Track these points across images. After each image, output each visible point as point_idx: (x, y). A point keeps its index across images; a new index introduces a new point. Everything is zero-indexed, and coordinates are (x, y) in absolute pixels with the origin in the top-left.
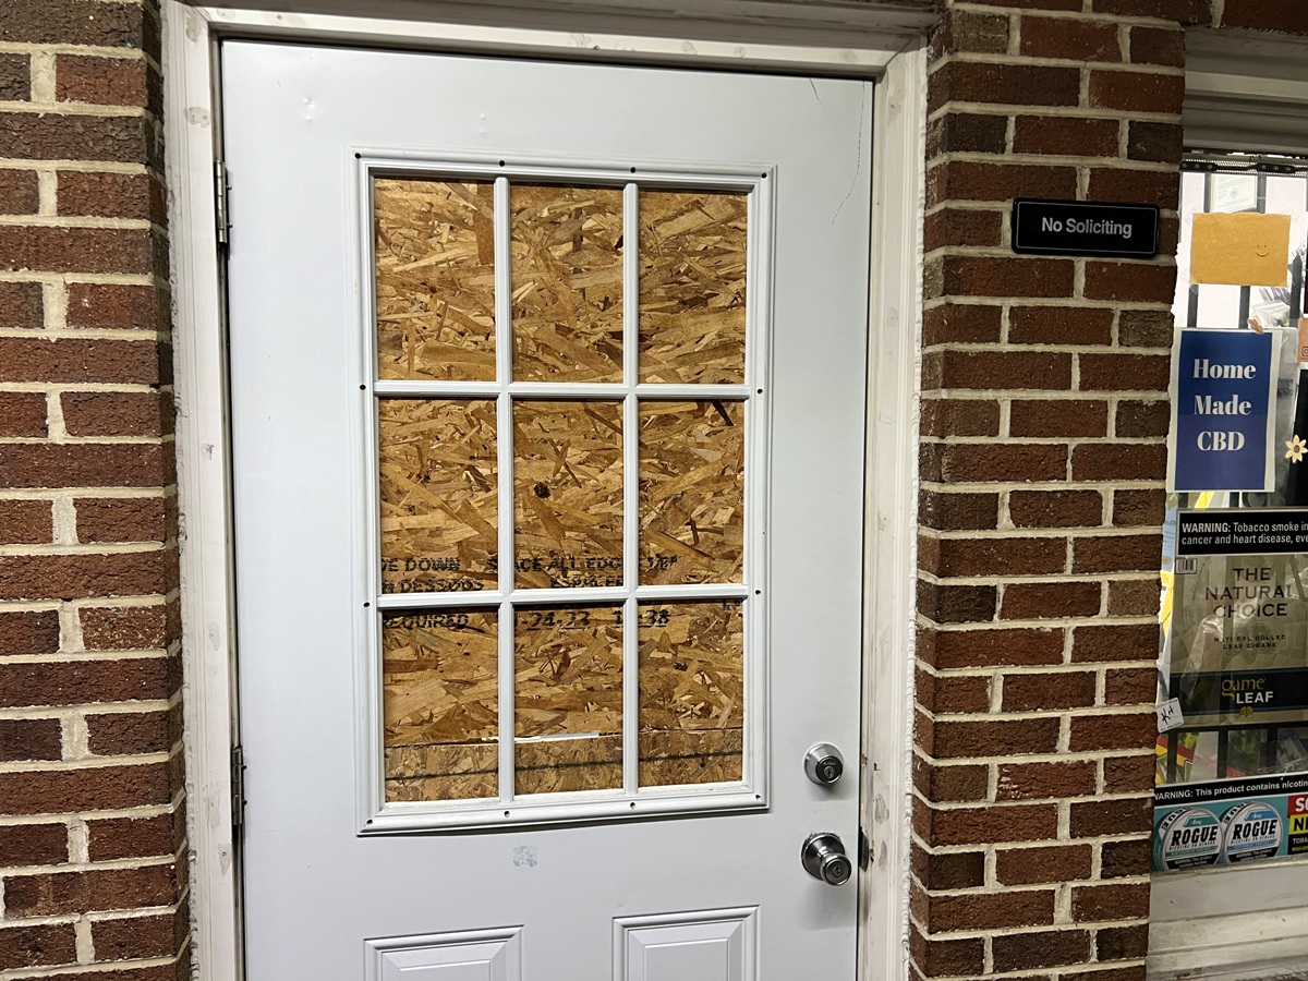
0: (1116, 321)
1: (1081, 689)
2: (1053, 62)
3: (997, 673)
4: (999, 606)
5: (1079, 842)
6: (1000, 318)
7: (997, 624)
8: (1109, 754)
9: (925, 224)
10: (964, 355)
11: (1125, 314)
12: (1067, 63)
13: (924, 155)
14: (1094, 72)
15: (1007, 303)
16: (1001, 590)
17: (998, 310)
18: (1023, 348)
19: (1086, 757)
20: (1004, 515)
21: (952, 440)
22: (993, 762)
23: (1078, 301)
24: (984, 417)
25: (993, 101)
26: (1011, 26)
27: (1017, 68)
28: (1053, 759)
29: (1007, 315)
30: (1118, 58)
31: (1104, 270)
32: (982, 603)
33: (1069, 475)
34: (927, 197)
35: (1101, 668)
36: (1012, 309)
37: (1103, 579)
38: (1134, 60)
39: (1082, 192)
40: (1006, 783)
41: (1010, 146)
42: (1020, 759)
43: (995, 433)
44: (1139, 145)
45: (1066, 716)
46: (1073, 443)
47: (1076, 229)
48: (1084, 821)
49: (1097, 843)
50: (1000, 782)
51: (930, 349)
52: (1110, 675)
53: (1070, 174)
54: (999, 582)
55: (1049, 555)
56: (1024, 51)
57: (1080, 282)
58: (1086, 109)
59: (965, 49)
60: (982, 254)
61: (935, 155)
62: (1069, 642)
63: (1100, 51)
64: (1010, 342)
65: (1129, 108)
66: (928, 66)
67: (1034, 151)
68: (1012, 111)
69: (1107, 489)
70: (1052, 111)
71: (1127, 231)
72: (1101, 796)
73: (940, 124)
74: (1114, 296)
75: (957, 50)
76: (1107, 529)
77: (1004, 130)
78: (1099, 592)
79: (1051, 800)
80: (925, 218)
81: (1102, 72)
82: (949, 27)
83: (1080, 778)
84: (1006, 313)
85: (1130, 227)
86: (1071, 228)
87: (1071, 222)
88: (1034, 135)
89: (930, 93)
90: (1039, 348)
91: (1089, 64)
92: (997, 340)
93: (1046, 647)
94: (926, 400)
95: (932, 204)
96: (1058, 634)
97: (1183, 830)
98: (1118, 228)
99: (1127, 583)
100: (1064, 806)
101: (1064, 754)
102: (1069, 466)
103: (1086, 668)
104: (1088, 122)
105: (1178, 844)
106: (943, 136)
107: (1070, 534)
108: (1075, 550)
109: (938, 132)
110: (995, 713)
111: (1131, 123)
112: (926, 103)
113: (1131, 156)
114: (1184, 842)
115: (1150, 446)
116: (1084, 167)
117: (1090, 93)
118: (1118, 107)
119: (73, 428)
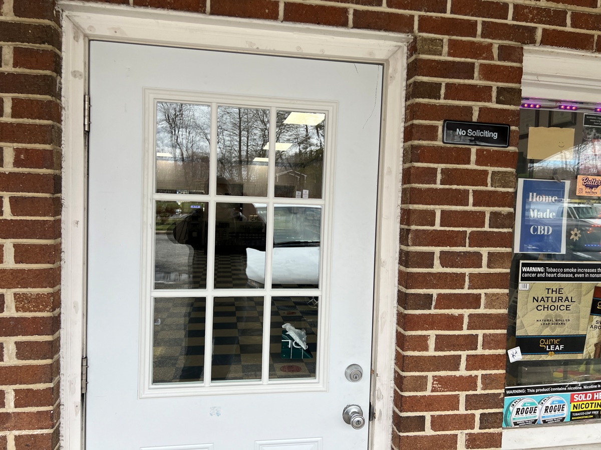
0: (490, 176)
1: (471, 342)
2: (463, 60)
3: (432, 334)
4: (434, 303)
5: (469, 412)
6: (437, 174)
7: (433, 311)
8: (484, 372)
9: (404, 130)
10: (420, 190)
11: (494, 173)
12: (469, 60)
13: (404, 99)
14: (481, 65)
15: (440, 166)
16: (435, 297)
17: (436, 169)
18: (447, 187)
19: (473, 373)
20: (437, 262)
21: (413, 227)
22: (430, 375)
23: (472, 166)
24: (428, 218)
25: (435, 77)
26: (444, 44)
27: (446, 62)
28: (457, 374)
29: (440, 172)
30: (492, 58)
31: (485, 153)
32: (426, 301)
33: (467, 244)
34: (405, 118)
35: (480, 333)
36: (442, 169)
37: (482, 292)
38: (499, 60)
39: (475, 118)
40: (436, 384)
41: (442, 96)
42: (443, 373)
43: (433, 225)
44: (501, 98)
45: (464, 354)
46: (469, 230)
47: (472, 134)
48: (472, 402)
49: (478, 413)
50: (433, 384)
51: (405, 186)
52: (485, 336)
53: (469, 110)
54: (435, 292)
55: (457, 281)
56: (450, 54)
57: (473, 157)
58: (477, 81)
59: (423, 53)
60: (428, 144)
61: (409, 99)
62: (466, 321)
63: (484, 55)
64: (441, 184)
65: (497, 81)
66: (407, 59)
67: (454, 99)
68: (444, 81)
69: (485, 251)
70: (462, 81)
71: (495, 136)
72: (479, 391)
73: (412, 86)
74: (489, 164)
75: (419, 54)
76: (484, 269)
77: (440, 89)
78: (480, 298)
79: (457, 393)
80: (405, 127)
81: (485, 65)
82: (416, 43)
83: (470, 383)
84: (439, 171)
85: (497, 134)
86: (470, 134)
87: (470, 131)
88: (453, 92)
89: (408, 72)
90: (454, 187)
91: (479, 61)
92: (435, 183)
93: (456, 322)
94: (403, 209)
95: (408, 122)
96: (461, 317)
97: (521, 408)
98: (491, 134)
99: (493, 295)
100: (463, 395)
101: (462, 372)
102: (467, 241)
103: (474, 332)
104: (478, 87)
105: (519, 414)
106: (412, 91)
107: (467, 271)
108: (470, 279)
109: (411, 90)
110: (431, 352)
111: (498, 88)
112: (406, 76)
113: (498, 102)
114: (521, 414)
115: (505, 232)
116: (476, 106)
117: (479, 74)
118: (492, 81)
119: (14, 212)
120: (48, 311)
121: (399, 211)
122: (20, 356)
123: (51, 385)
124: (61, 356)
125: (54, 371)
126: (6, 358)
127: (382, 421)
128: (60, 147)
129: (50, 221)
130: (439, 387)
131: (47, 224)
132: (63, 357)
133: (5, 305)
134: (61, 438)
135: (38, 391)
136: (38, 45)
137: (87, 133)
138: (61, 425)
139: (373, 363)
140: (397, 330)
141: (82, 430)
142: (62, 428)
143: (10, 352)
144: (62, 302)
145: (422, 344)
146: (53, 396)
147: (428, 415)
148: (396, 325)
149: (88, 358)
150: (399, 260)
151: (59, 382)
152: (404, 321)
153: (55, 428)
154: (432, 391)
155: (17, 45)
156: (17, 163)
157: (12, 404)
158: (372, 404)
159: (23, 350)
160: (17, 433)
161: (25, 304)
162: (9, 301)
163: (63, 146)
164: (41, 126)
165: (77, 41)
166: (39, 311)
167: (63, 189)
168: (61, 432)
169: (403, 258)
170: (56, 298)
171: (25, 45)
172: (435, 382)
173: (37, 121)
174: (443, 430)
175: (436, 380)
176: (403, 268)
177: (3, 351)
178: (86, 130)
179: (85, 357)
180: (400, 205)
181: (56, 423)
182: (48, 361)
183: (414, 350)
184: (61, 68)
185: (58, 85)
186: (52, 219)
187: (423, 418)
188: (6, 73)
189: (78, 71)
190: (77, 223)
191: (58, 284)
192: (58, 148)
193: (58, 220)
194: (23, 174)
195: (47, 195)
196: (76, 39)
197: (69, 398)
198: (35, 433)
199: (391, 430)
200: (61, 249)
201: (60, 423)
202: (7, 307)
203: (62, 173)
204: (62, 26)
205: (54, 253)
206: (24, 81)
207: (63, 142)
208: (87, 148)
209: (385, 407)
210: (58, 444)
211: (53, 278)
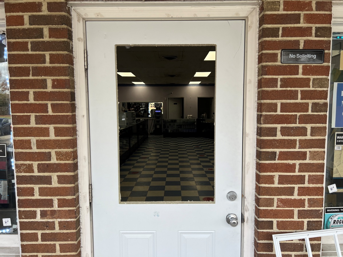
0: (311, 81)
1: (301, 180)
2: (293, 12)
3: (277, 175)
4: (277, 157)
5: (300, 220)
6: (278, 81)
7: (277, 162)
8: (309, 197)
9: (258, 57)
10: (267, 91)
11: (314, 79)
12: (297, 12)
13: (258, 39)
14: (305, 14)
15: (279, 77)
16: (278, 153)
17: (277, 79)
18: (284, 89)
19: (303, 197)
20: (279, 133)
21: (264, 113)
22: (276, 198)
23: (300, 76)
24: (273, 108)
25: (276, 24)
26: (281, 4)
27: (282, 15)
28: (292, 197)
29: (280, 80)
30: (312, 10)
31: (308, 67)
32: (273, 156)
33: (298, 122)
34: (259, 50)
35: (307, 174)
36: (281, 79)
37: (308, 150)
38: (316, 10)
39: (301, 47)
41: (280, 35)
42: (283, 197)
43: (276, 111)
44: (318, 33)
45: (296, 186)
46: (298, 114)
47: (299, 57)
48: (301, 214)
49: (306, 221)
50: (277, 203)
51: (259, 90)
52: (309, 176)
53: (298, 42)
54: (278, 151)
55: (292, 144)
56: (284, 10)
57: (301, 71)
58: (302, 24)
59: (268, 11)
60: (272, 64)
61: (260, 39)
62: (297, 167)
63: (306, 9)
64: (280, 87)
65: (315, 23)
66: (259, 15)
67: (287, 36)
68: (281, 26)
69: (309, 126)
70: (292, 25)
71: (315, 57)
72: (306, 208)
73: (261, 31)
74: (311, 74)
75: (265, 11)
76: (309, 137)
77: (279, 31)
78: (306, 154)
79: (292, 208)
80: (258, 56)
81: (307, 14)
82: (263, 5)
83: (301, 203)
85: (315, 55)
86: (298, 57)
87: (298, 55)
88: (287, 32)
89: (259, 23)
90: (289, 89)
91: (303, 12)
92: (277, 87)
93: (291, 168)
94: (258, 103)
95: (260, 52)
96: (294, 165)
97: (337, 220)
98: (312, 56)
99: (315, 152)
100: (296, 210)
101: (296, 196)
102: (298, 120)
103: (302, 174)
104: (303, 28)
105: (335, 223)
106: (262, 34)
107: (298, 138)
108: (299, 143)
110: (276, 185)
111: (316, 27)
112: (259, 25)
113: (316, 36)
114: (337, 223)
115: (322, 115)
116: (302, 40)
117: (304, 20)
118: (312, 23)
119: (53, 111)
120: (71, 160)
121: (256, 104)
122: (59, 182)
123: (74, 197)
124: (79, 183)
125: (76, 190)
126: (53, 183)
127: (248, 223)
128: (73, 77)
129: (70, 115)
130: (281, 205)
131: (69, 116)
132: (80, 184)
133: (51, 157)
134: (81, 224)
135: (68, 200)
136: (60, 26)
137: (86, 70)
138: (81, 217)
139: (243, 191)
140: (256, 173)
141: (91, 221)
142: (81, 219)
143: (55, 180)
144: (78, 156)
145: (270, 180)
146: (76, 202)
147: (275, 221)
148: (255, 170)
149: (92, 185)
150: (257, 133)
151: (78, 196)
152: (260, 167)
153: (77, 218)
154: (277, 207)
155: (50, 26)
156: (54, 87)
157: (57, 206)
158: (243, 214)
159: (61, 180)
160: (59, 220)
161: (60, 157)
162: (53, 155)
163: (75, 77)
164: (63, 67)
165: (79, 22)
166: (67, 160)
167: (76, 99)
168: (81, 221)
169: (259, 131)
170: (75, 154)
171: (54, 26)
172: (279, 202)
173: (62, 65)
174: (284, 229)
175: (279, 201)
176: (259, 137)
177: (52, 180)
178: (86, 68)
179: (90, 184)
180: (257, 101)
181: (78, 216)
182: (72, 185)
183: (265, 184)
184: (72, 37)
185: (71, 46)
186: (71, 114)
187: (272, 222)
188: (46, 41)
189: (81, 38)
190: (84, 116)
191: (75, 147)
192: (73, 78)
193: (74, 115)
194: (56, 92)
195: (68, 102)
196: (79, 21)
197: (84, 204)
198: (68, 220)
199: (254, 228)
200: (76, 130)
201: (80, 217)
202: (52, 158)
203: (75, 91)
204: (72, 15)
205: (73, 131)
206: (54, 45)
207: (75, 75)
208: (87, 77)
209: (250, 215)
210: (79, 227)
211: (73, 144)
